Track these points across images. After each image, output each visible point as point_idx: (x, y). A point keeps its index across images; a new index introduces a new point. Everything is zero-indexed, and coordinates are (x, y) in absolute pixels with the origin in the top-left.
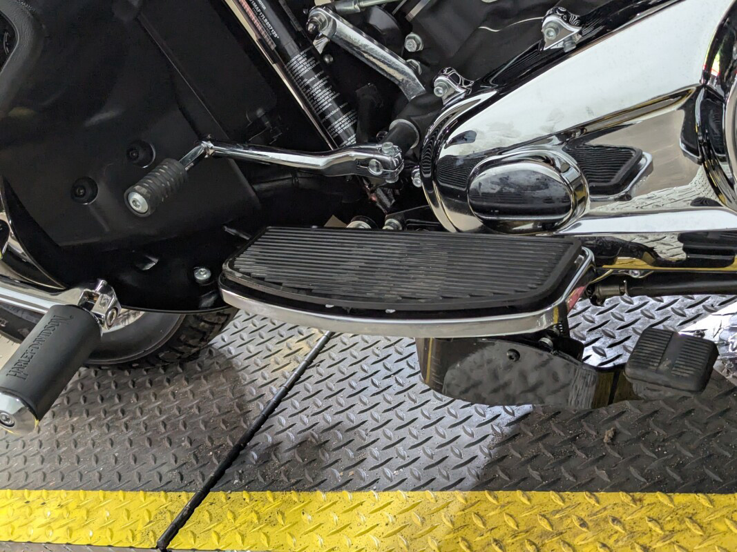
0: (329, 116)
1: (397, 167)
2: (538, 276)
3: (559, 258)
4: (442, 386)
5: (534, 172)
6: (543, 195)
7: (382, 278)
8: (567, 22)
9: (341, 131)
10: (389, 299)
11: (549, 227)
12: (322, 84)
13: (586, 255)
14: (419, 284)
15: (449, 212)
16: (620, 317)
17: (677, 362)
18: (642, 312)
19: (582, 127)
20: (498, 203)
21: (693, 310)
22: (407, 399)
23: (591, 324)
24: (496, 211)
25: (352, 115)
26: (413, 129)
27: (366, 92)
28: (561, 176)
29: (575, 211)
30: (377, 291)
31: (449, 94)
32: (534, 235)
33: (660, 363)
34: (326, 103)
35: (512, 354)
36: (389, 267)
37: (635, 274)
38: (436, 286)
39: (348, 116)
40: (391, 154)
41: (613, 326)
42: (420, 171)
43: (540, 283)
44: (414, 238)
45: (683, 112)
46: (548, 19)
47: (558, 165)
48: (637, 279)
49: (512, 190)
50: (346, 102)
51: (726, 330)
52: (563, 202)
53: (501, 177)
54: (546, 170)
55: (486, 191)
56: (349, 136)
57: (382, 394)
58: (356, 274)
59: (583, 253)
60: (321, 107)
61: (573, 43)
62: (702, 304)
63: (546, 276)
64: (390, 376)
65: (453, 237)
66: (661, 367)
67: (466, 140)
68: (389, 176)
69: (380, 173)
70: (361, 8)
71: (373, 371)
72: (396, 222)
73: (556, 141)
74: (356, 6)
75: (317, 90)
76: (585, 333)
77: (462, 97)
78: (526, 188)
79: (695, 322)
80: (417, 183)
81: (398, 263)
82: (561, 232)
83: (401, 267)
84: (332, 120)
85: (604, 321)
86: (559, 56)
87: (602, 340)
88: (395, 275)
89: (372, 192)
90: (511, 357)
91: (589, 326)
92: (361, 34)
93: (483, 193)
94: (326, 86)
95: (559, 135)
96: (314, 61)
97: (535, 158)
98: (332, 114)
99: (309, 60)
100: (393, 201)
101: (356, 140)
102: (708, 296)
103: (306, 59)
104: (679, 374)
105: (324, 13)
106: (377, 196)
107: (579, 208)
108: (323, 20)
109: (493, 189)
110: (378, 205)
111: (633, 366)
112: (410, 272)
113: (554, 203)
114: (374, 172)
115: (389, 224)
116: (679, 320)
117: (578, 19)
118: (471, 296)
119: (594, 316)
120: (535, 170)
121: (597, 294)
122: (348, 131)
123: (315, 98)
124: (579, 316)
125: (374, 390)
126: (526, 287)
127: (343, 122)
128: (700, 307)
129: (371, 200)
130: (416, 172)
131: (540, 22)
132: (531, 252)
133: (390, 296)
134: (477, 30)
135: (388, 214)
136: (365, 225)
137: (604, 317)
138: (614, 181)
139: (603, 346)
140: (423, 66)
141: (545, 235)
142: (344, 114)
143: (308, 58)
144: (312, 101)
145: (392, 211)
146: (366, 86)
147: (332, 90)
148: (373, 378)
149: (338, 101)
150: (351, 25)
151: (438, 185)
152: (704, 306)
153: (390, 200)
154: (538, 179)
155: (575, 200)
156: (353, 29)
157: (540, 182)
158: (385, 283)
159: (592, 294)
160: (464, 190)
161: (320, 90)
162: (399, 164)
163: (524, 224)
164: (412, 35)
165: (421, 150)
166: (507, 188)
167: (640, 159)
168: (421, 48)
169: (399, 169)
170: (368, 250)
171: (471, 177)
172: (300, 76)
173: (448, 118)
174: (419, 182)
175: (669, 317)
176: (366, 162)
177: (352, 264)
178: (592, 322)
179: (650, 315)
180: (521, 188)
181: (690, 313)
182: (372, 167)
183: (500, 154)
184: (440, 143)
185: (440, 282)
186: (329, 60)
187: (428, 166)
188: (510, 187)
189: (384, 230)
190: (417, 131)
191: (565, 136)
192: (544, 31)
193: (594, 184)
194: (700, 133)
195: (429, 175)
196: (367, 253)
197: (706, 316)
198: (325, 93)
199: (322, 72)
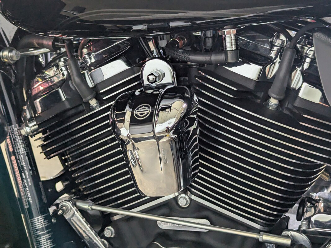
12: (48, 237)
74: (89, 208)
75: (44, 239)
94: (49, 239)
96: (48, 222)
99: (45, 221)
103: (43, 220)
105: (70, 205)
108: (68, 210)
123: (40, 244)
140: (110, 245)
143: (45, 219)
144: (38, 244)
146: (70, 242)
147: (52, 242)
164: (110, 227)
168: (113, 236)
172: (37, 228)
186: (54, 221)
198: (47, 243)
199: (50, 230)
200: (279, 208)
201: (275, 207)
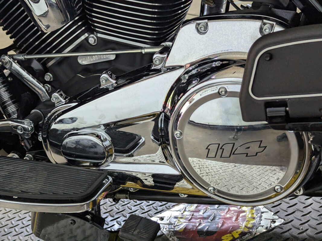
0: (6, 104)
1: (30, 131)
2: (85, 187)
3: (96, 180)
4: (39, 234)
5: (91, 140)
6: (93, 150)
7: (14, 181)
8: (111, 77)
9: (11, 112)
10: (15, 191)
11: (97, 165)
12: (5, 90)
13: (109, 179)
14: (30, 186)
15: (53, 153)
16: (131, 208)
17: (141, 231)
18: (140, 207)
19: (115, 123)
20: (74, 152)
21: (161, 208)
22: (29, 239)
23: (118, 210)
24: (74, 156)
25: (17, 105)
26: (41, 114)
27: (25, 96)
28: (102, 143)
29: (107, 159)
30: (10, 187)
31: (58, 101)
32: (89, 168)
33: (134, 231)
34: (6, 98)
35: (72, 222)
36: (19, 176)
37: (132, 190)
38: (38, 187)
39: (15, 105)
40: (28, 125)
41: (127, 212)
42: (42, 134)
43: (85, 190)
44: (34, 164)
45: (154, 122)
46: (103, 75)
47: (102, 138)
48: (132, 192)
49: (81, 147)
50: (15, 99)
51: (173, 218)
52: (102, 155)
53: (76, 140)
54: (97, 140)
55: (69, 146)
56: (14, 114)
57: (18, 235)
58: (2, 178)
59: (108, 178)
60: (3, 100)
61: (113, 87)
62: (165, 205)
63: (89, 187)
64: (23, 227)
65: (53, 165)
66: (134, 233)
67: (63, 122)
68: (26, 134)
69: (22, 133)
70: (25, 58)
71: (16, 224)
72: (31, 156)
73: (103, 127)
74: (23, 58)
75: (2, 92)
76: (114, 214)
77: (64, 103)
78: (86, 147)
79: (161, 213)
80: (40, 139)
81: (24, 175)
82: (101, 168)
83: (24, 177)
84: (7, 106)
85: (123, 209)
86: (106, 91)
87: (121, 218)
88: (20, 180)
89: (22, 141)
90: (71, 223)
91: (117, 211)
92: (24, 71)
93: (68, 147)
94: (7, 91)
95: (104, 125)
96: (3, 79)
97: (93, 134)
98: (7, 103)
100: (31, 146)
101: (17, 117)
102: (155, 202)
104: (141, 236)
105: (7, 59)
106: (24, 143)
107: (109, 158)
108: (7, 62)
109: (72, 146)
110: (24, 147)
111: (122, 231)
112: (28, 179)
113: (98, 155)
114: (19, 132)
115: (27, 156)
116: (155, 211)
117: (115, 77)
118: (53, 193)
119: (120, 207)
120: (91, 139)
121: (116, 197)
122: (14, 112)
124: (113, 206)
125: (15, 233)
126: (78, 191)
127: (12, 107)
128: (164, 206)
129: (21, 145)
130: (40, 134)
131: (100, 76)
132: (84, 176)
133: (15, 190)
134: (76, 76)
135: (28, 151)
136: (16, 156)
137: (124, 208)
138: (127, 148)
139: (121, 221)
140: (52, 88)
141: (94, 168)
142: (13, 104)
145: (30, 151)
146: (26, 93)
147: (9, 93)
148: (16, 228)
149: (11, 98)
150: (19, 66)
151: (49, 141)
152: (166, 206)
153: (30, 146)
154: (92, 144)
155: (108, 154)
156: (20, 67)
157: (93, 145)
158: (14, 184)
159: (114, 197)
160: (60, 144)
161: (3, 92)
162: (32, 130)
163: (86, 163)
164: (48, 74)
165: (43, 124)
166: (79, 146)
167: (140, 139)
168: (52, 80)
169: (32, 131)
170: (11, 168)
171: (64, 139)
173: (57, 112)
174: (41, 139)
175: (151, 210)
176: (16, 127)
177: (3, 173)
178: (118, 209)
179: (143, 208)
180: (85, 147)
181: (160, 209)
182: (19, 129)
183: (77, 130)
184: (52, 122)
185: (40, 185)
186: (11, 79)
187: (46, 132)
188: (80, 146)
189: (25, 160)
190: (43, 116)
191: (107, 125)
192: (101, 80)
193: (116, 148)
194: (160, 132)
195: (46, 136)
196: (10, 169)
197: (166, 211)
198: (5, 94)
199: (6, 84)
200: (158, 27)
201: (155, 27)
